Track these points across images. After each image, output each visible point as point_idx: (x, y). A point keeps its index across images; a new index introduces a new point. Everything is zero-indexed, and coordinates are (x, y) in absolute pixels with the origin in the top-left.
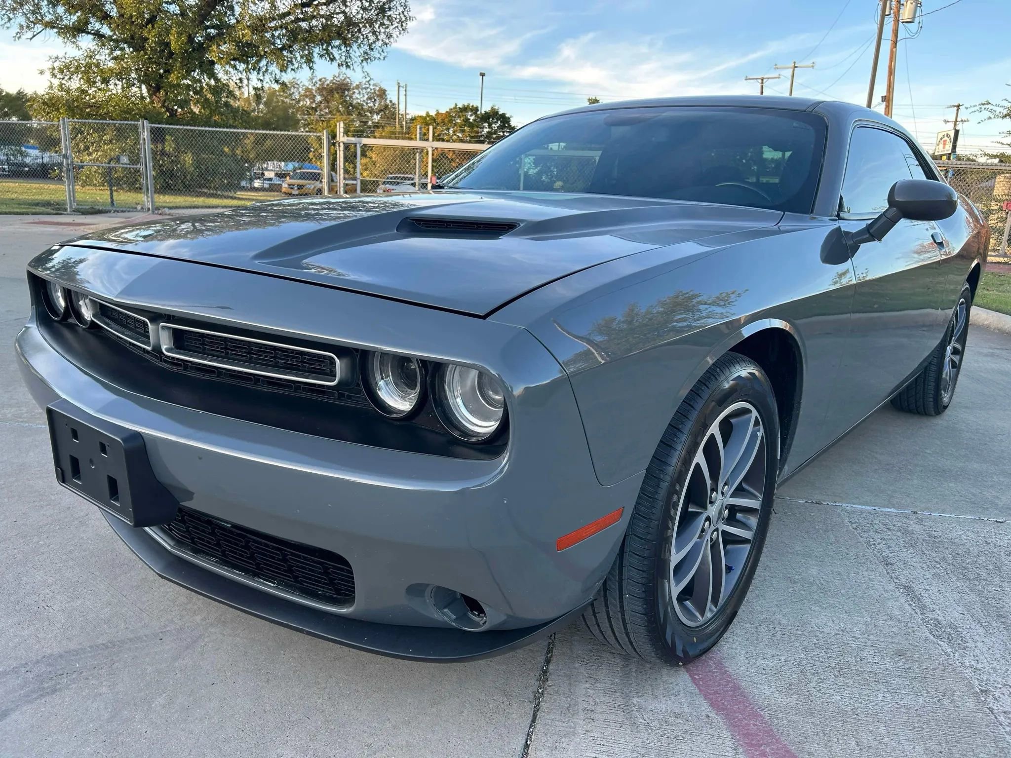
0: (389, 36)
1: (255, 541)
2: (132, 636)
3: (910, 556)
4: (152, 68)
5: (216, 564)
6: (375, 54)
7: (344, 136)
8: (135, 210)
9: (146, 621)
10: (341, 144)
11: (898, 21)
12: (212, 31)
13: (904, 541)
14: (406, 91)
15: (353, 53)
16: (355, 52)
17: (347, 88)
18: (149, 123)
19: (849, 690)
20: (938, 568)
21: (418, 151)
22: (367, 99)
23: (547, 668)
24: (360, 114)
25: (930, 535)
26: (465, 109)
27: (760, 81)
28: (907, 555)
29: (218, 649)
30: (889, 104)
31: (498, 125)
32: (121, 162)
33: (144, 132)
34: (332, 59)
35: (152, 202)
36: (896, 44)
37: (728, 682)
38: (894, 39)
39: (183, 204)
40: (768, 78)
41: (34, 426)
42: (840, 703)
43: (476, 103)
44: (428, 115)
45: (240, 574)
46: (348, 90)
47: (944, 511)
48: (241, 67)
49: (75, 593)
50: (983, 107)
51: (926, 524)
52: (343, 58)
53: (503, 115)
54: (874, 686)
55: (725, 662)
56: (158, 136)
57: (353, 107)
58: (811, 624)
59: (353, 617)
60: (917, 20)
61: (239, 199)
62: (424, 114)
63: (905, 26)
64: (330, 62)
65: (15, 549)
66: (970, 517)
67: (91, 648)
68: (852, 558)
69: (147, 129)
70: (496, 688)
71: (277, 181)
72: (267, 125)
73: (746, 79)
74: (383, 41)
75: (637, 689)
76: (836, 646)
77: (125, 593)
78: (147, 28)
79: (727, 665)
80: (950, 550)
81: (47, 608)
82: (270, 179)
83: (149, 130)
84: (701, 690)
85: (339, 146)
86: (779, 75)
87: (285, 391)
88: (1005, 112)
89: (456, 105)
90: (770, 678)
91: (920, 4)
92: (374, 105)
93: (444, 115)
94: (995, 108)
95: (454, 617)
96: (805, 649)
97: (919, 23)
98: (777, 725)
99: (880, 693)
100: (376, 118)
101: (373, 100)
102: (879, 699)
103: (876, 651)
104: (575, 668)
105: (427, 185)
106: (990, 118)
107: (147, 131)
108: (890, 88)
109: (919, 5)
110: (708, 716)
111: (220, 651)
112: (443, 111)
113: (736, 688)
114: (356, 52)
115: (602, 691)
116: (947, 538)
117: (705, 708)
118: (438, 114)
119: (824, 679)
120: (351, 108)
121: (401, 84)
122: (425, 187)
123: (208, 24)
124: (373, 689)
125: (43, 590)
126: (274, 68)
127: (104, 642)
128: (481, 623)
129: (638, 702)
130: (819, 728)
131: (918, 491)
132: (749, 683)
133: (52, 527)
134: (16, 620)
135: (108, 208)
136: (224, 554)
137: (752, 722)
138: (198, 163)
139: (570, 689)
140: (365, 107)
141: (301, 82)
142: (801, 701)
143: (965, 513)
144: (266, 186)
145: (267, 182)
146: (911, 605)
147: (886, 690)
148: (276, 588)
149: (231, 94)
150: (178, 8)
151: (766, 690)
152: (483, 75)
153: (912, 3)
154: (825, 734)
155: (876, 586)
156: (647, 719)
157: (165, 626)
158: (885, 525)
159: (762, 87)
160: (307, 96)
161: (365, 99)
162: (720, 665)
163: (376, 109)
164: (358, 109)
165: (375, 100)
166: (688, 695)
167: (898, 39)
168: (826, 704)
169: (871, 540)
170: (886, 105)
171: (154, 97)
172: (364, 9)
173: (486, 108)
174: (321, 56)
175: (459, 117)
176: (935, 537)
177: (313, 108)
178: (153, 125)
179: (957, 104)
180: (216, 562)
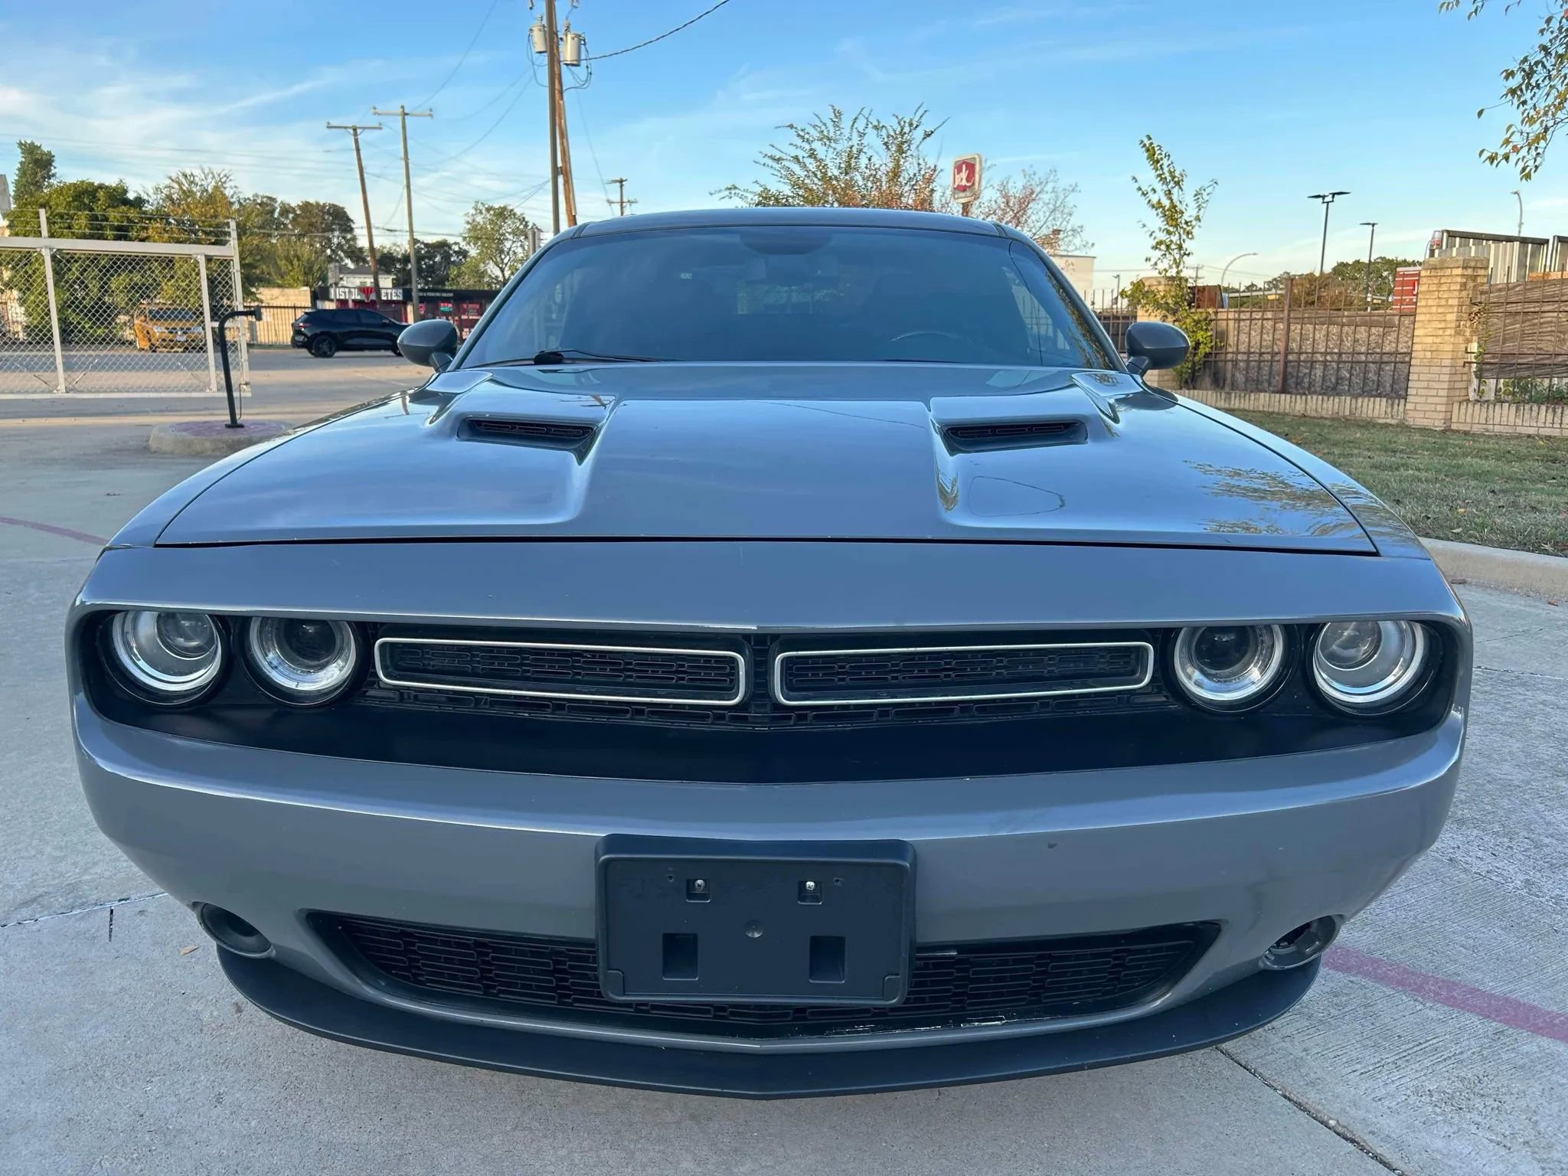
5: (876, 1033)
11: (559, 64)
27: (352, 131)
40: (364, 128)
45: (931, 1031)
60: (583, 64)
63: (573, 73)
86: (380, 124)
91: (585, 41)
97: (587, 68)
109: (583, 42)
148: (1009, 1025)
153: (573, 38)
159: (357, 141)
167: (564, 88)
179: (618, 179)
180: (873, 1030)
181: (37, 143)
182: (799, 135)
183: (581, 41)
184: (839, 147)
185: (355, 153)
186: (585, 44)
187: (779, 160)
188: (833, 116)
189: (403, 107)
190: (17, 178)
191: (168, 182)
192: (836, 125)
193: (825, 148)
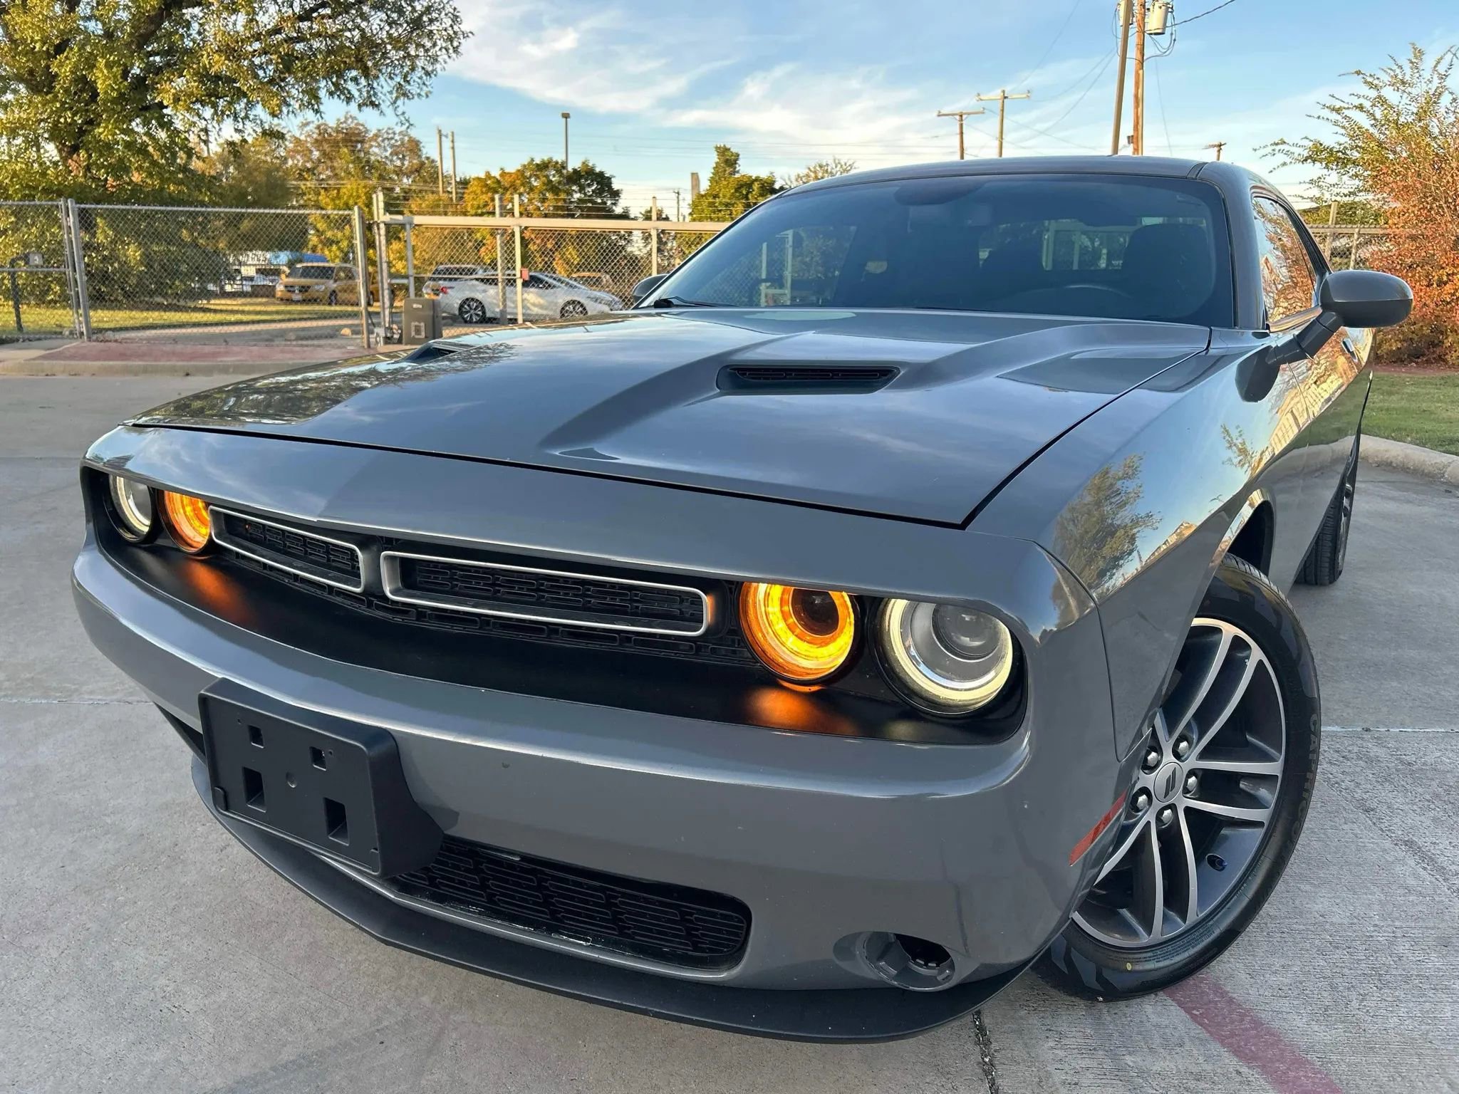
0: (435, 60)
1: (555, 878)
2: (333, 1043)
3: (1390, 795)
4: (66, 119)
5: (482, 917)
6: (413, 88)
7: (385, 214)
8: (60, 336)
9: (346, 1015)
10: (382, 226)
11: (1144, 32)
12: (158, 59)
13: (1373, 774)
14: (453, 141)
15: (380, 88)
16: (382, 87)
17: (359, 139)
18: (77, 203)
19: (1405, 1007)
20: (1434, 809)
21: (499, 231)
22: (391, 154)
23: (980, 1022)
24: (381, 177)
25: (1402, 762)
26: (544, 166)
27: (958, 117)
28: (1385, 793)
29: (477, 1050)
30: (1138, 146)
31: (593, 188)
32: (31, 263)
33: (69, 216)
34: (349, 99)
35: (87, 323)
36: (1142, 64)
37: (1241, 1015)
38: (1139, 57)
39: (130, 323)
40: (969, 114)
41: (27, 701)
42: (1402, 1027)
43: (559, 157)
44: (488, 175)
45: (524, 930)
46: (362, 142)
47: (1403, 725)
48: (208, 112)
49: (210, 979)
50: (1278, 148)
51: (1389, 745)
52: (365, 94)
53: (601, 174)
54: (1432, 995)
55: (1224, 985)
56: (86, 221)
57: (372, 167)
58: (1311, 913)
59: (732, 985)
60: (1168, 31)
61: (215, 311)
62: (482, 176)
63: (1153, 39)
64: (345, 103)
65: (81, 914)
66: (1440, 730)
67: (275, 1071)
68: (1319, 806)
69: (73, 211)
70: (922, 1063)
71: (262, 281)
72: (241, 200)
73: (939, 116)
74: (423, 68)
75: (1123, 1042)
76: (1359, 942)
77: (292, 970)
78: (56, 58)
79: (1228, 989)
80: (1437, 781)
81: (174, 1009)
82: (251, 279)
83: (76, 213)
84: (1211, 1034)
85: (378, 229)
86: (983, 109)
87: (601, 645)
88: (1306, 154)
89: (532, 160)
90: (1295, 1003)
91: (1172, 8)
92: (403, 164)
93: (513, 176)
94: (1293, 149)
95: (894, 972)
96: (1321, 952)
97: (1172, 34)
98: (1336, 1073)
99: (1445, 1005)
100: (406, 181)
101: (401, 156)
102: (1447, 1015)
103: (1413, 943)
104: (1021, 1018)
105: (515, 281)
106: (1284, 164)
107: (73, 214)
108: (1138, 125)
109: (1170, 10)
110: (1239, 1073)
111: (482, 1051)
112: (512, 168)
113: (1257, 1023)
114: (384, 86)
115: (1076, 1051)
116: (1424, 764)
117: (1230, 1061)
118: (503, 174)
119: (1366, 995)
120: (367, 167)
121: (444, 132)
122: (512, 285)
123: (150, 49)
124: (743, 1087)
125: (156, 979)
126: (259, 111)
127: (291, 1058)
128: (940, 978)
129: (1134, 1062)
130: (1392, 1070)
131: (1357, 698)
132: (1271, 1013)
133: (127, 869)
134: (132, 1037)
135: (16, 336)
136: (491, 898)
137: (1301, 1073)
138: (148, 259)
139: (1028, 1053)
140: (390, 167)
141: (289, 131)
142: (1351, 1032)
143: (1431, 725)
144: (247, 289)
145: (247, 283)
146: (1425, 869)
147: (1450, 1000)
148: (592, 948)
149: (190, 153)
150: (100, 26)
151: (1300, 1022)
152: (566, 116)
153: (1160, 7)
154: (1403, 1078)
155: (1368, 845)
156: (1158, 1088)
157: (379, 1020)
158: (1338, 752)
159: (961, 126)
160: (298, 152)
161: (388, 154)
162: (1218, 989)
163: (406, 168)
164: (377, 169)
165: (404, 156)
166: (1197, 1042)
167: (1145, 58)
168: (1384, 1032)
169: (1331, 776)
170: (1135, 149)
171: (70, 161)
172: (391, 23)
173: (574, 164)
174: (331, 94)
175: (537, 177)
176: (1409, 764)
177: (309, 170)
178: (83, 206)
179: (1217, 143)
180: (480, 913)
181: (728, 146)
182: (1366, 82)
183: (1168, 9)
184: (1414, 91)
185: (958, 137)
186: (1171, 12)
187: (1338, 111)
188: (1412, 57)
189: (1004, 92)
190: (712, 175)
191: (806, 171)
192: (1415, 66)
193: (1399, 94)
